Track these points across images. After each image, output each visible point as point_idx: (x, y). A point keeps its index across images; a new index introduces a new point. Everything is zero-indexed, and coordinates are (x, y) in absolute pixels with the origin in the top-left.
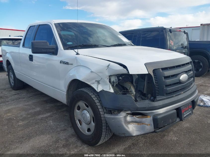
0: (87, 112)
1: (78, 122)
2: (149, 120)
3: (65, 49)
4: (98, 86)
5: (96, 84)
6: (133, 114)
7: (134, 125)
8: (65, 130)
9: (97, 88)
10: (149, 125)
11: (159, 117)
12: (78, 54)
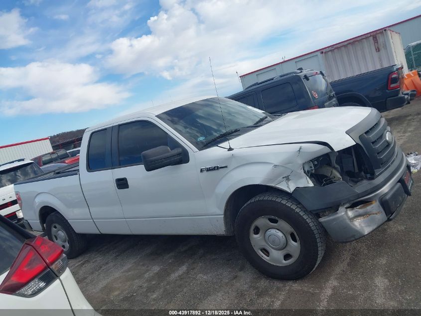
0: (277, 231)
1: (261, 254)
2: (375, 207)
3: (200, 149)
4: (288, 184)
5: (284, 183)
6: (353, 206)
7: (359, 220)
8: (236, 277)
9: (288, 187)
10: (379, 212)
11: (388, 197)
12: (230, 149)
